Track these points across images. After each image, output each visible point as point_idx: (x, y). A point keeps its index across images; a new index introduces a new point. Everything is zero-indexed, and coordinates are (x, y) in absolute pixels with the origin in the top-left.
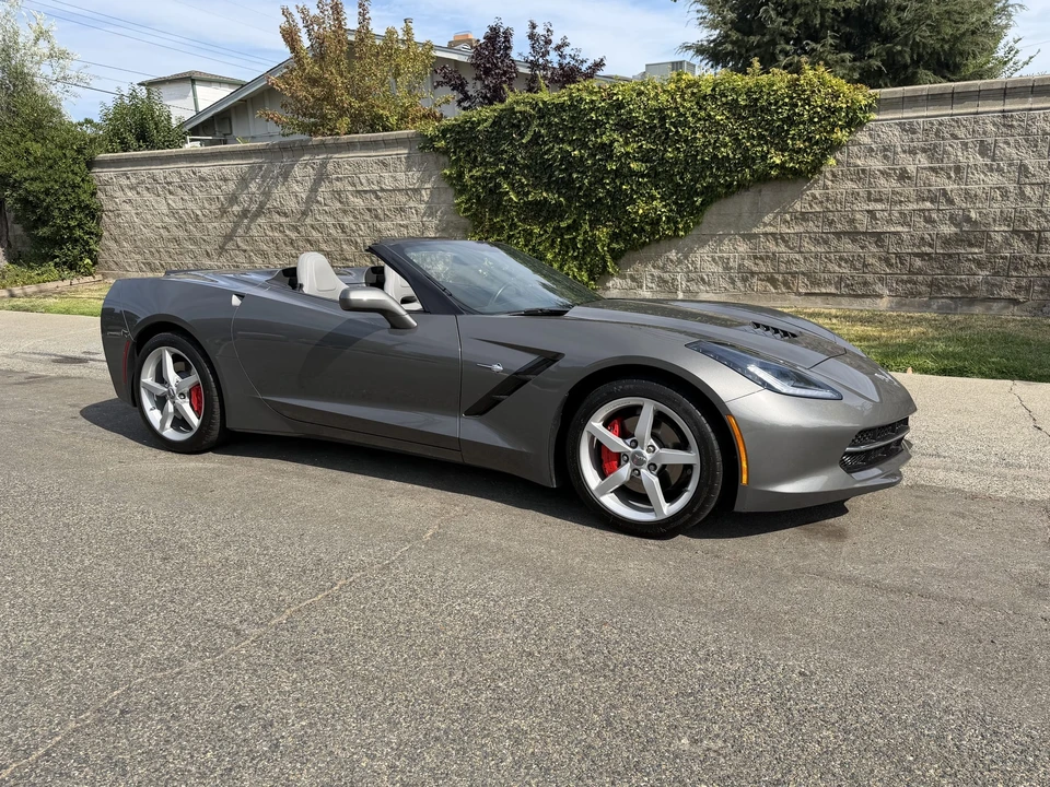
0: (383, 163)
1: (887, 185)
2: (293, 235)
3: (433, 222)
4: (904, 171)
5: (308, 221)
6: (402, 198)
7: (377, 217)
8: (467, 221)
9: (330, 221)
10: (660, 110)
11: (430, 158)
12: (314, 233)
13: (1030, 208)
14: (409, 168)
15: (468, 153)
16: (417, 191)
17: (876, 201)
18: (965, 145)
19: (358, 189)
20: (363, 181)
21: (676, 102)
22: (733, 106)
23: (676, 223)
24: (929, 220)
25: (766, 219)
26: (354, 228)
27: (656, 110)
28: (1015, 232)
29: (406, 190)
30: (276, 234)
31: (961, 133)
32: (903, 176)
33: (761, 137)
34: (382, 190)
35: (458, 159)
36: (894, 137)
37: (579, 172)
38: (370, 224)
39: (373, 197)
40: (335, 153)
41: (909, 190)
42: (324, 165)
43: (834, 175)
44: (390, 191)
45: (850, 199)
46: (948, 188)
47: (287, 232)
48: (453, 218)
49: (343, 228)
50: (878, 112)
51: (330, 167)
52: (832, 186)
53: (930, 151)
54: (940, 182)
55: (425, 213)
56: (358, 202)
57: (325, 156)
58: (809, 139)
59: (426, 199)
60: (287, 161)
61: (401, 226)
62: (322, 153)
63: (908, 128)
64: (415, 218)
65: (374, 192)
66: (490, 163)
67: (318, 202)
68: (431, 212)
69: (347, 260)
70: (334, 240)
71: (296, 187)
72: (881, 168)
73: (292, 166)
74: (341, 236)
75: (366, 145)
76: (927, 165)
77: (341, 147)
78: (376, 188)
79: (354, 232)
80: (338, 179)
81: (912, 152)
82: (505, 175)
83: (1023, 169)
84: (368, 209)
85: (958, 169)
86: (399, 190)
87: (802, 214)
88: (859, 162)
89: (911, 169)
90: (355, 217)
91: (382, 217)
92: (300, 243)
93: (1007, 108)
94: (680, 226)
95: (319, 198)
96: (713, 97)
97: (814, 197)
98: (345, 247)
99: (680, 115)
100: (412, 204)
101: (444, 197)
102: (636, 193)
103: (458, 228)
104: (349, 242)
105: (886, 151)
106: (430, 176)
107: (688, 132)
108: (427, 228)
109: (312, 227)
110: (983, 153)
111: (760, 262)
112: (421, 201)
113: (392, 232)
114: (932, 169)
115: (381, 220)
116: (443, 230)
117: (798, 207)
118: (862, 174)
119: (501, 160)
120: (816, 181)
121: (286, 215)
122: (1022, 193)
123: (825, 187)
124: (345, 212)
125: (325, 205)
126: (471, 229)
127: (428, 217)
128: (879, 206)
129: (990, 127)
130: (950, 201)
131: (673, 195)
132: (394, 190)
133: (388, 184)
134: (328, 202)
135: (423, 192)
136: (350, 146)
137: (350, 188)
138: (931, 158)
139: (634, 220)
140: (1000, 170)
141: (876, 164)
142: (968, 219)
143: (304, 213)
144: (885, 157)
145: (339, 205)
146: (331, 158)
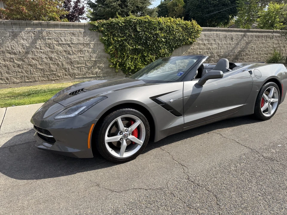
0: (73, 34)
1: (202, 46)
2: (20, 63)
3: (95, 55)
4: (205, 44)
5: (30, 56)
6: (82, 47)
7: (69, 54)
8: (108, 55)
9: (44, 56)
10: (169, 26)
11: (94, 33)
12: (33, 61)
13: (219, 51)
14: (84, 36)
15: (111, 33)
16: (88, 44)
17: (201, 49)
18: (212, 39)
19: (60, 43)
20: (63, 40)
21: (172, 25)
22: (182, 27)
23: (168, 54)
24: (208, 53)
25: (184, 53)
26: (57, 58)
27: (168, 26)
28: (217, 55)
29: (83, 44)
30: (8, 63)
31: (212, 37)
32: (204, 45)
33: (187, 35)
34: (72, 43)
35: (108, 34)
36: (203, 37)
37: (149, 41)
38: (66, 56)
39: (67, 46)
40: (47, 28)
41: (205, 47)
42: (41, 32)
43: (195, 44)
44: (76, 44)
45: (197, 49)
46: (210, 47)
47: (16, 61)
48: (103, 54)
49: (51, 59)
50: (202, 31)
51: (44, 34)
52: (194, 47)
53: (208, 40)
54: (209, 46)
55: (92, 52)
56: (60, 48)
57: (40, 29)
58: (194, 36)
59: (92, 47)
60: (16, 29)
61: (81, 57)
62: (38, 28)
63: (205, 35)
64: (87, 54)
65: (68, 45)
66: (120, 36)
67: (37, 48)
68: (94, 52)
69: (53, 71)
70: (46, 64)
71: (22, 41)
72: (202, 43)
73: (21, 32)
74: (50, 62)
75: (63, 26)
76: (207, 43)
77: (50, 26)
78: (69, 43)
79: (57, 60)
80: (49, 39)
81: (205, 40)
82: (126, 40)
83: (219, 44)
84: (65, 51)
85: (211, 44)
86: (80, 44)
87: (190, 52)
88: (198, 42)
89: (206, 43)
90: (57, 54)
91: (72, 54)
92: (25, 66)
93: (217, 33)
94: (169, 55)
95: (38, 47)
96: (179, 25)
97: (192, 49)
98: (52, 66)
99: (173, 28)
100: (86, 49)
101: (100, 47)
102: (162, 47)
103: (105, 57)
104: (54, 64)
105: (202, 40)
106: (94, 40)
107: (174, 33)
108: (92, 57)
109: (33, 59)
110: (214, 41)
111: (182, 63)
112: (90, 48)
113: (77, 59)
114: (208, 43)
115: (71, 55)
116: (99, 58)
117: (189, 51)
118: (199, 44)
119: (125, 36)
120: (192, 45)
121: (15, 54)
122: (219, 48)
123: (193, 47)
124: (52, 52)
125: (41, 49)
126: (109, 57)
127: (92, 53)
128: (201, 50)
129: (215, 36)
130: (210, 50)
131: (168, 47)
132: (78, 44)
133: (75, 41)
134: (42, 48)
135: (91, 45)
136: (56, 26)
137: (55, 43)
138: (208, 41)
139: (161, 54)
140: (216, 44)
141: (201, 42)
142: (212, 53)
143: (27, 53)
144: (202, 41)
145: (49, 49)
146: (45, 30)
